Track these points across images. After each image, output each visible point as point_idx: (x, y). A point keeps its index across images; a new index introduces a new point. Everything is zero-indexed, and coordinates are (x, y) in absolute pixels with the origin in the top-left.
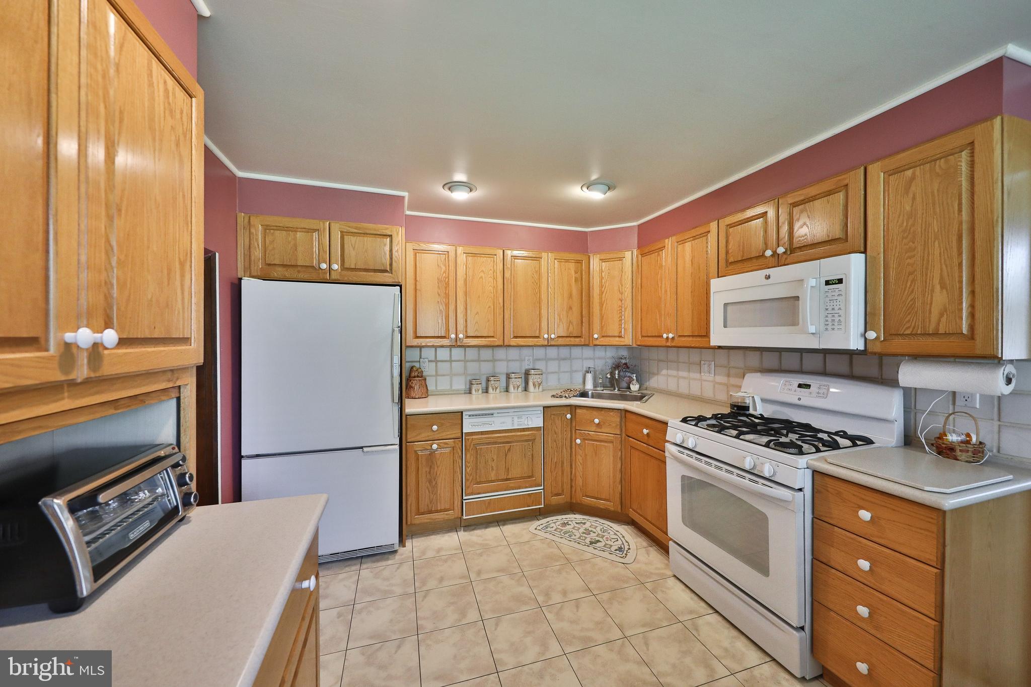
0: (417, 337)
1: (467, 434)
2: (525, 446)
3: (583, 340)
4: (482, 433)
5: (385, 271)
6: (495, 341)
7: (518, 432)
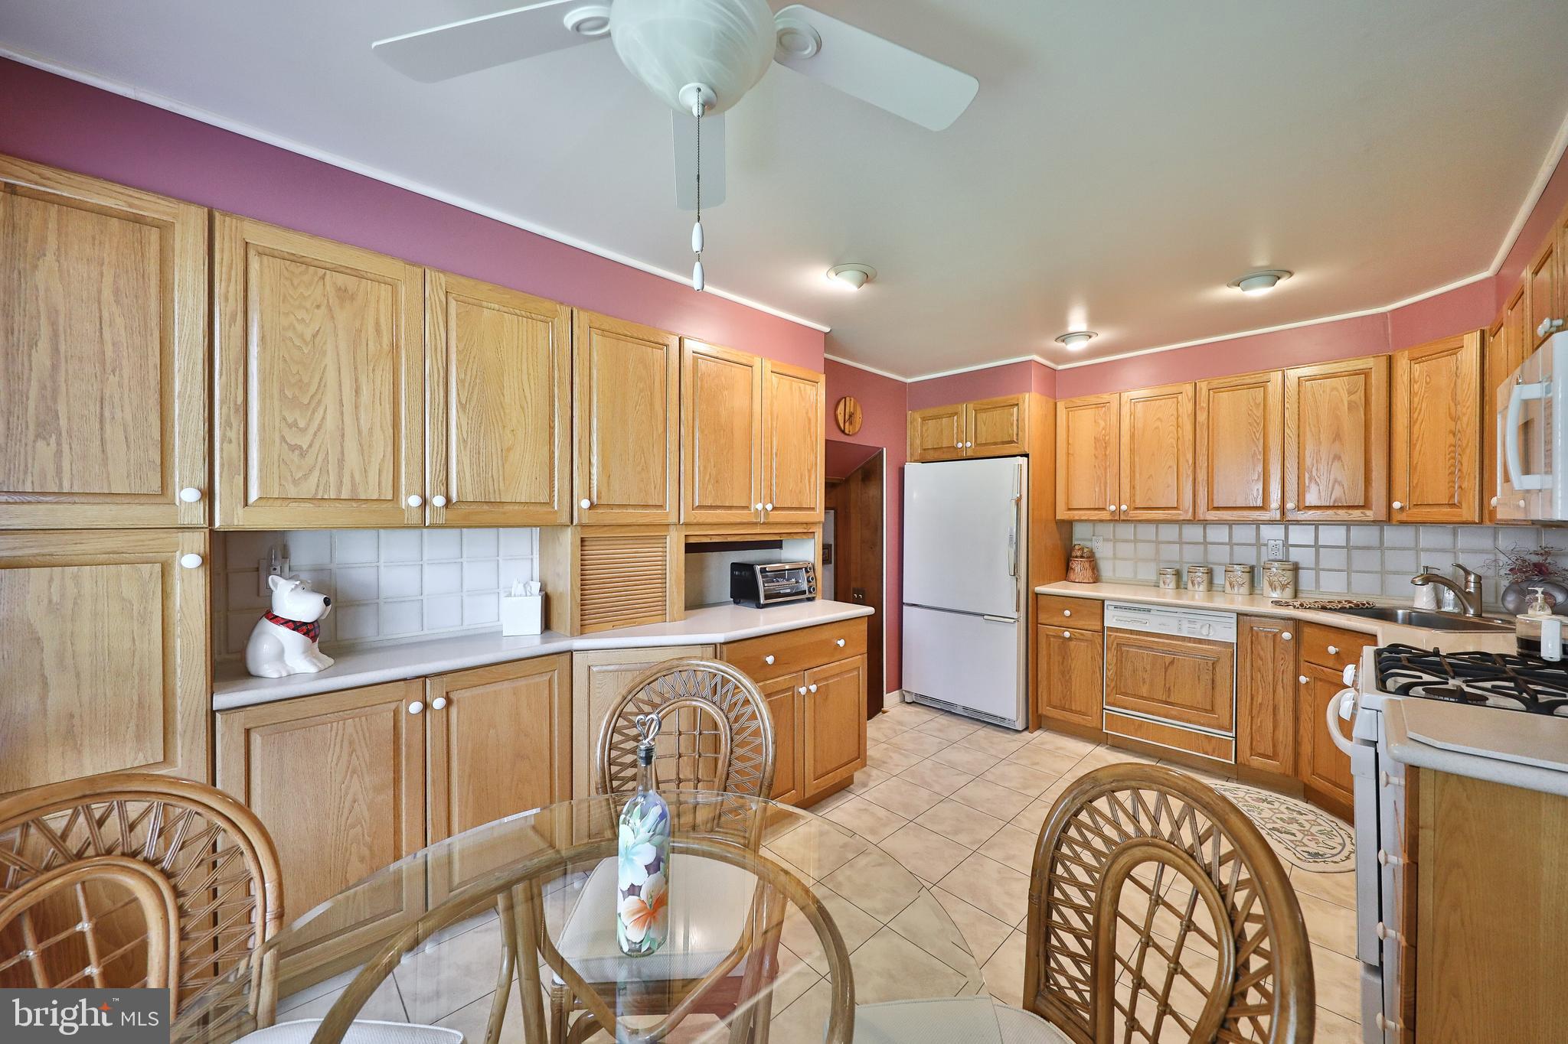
0: (1069, 509)
1: (1111, 629)
2: (1199, 665)
3: (1369, 513)
4: (1132, 632)
5: (1012, 442)
6: (1180, 514)
7: (1190, 642)
